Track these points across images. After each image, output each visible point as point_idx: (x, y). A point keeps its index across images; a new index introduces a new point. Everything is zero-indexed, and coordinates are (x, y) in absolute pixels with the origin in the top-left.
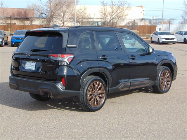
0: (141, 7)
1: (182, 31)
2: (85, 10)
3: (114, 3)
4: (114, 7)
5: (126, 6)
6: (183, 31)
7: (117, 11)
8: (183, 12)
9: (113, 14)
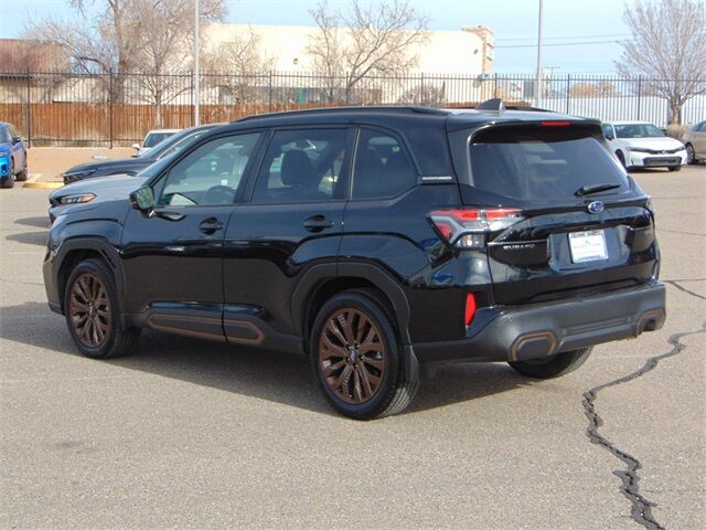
0: (479, 31)
1: (608, 122)
2: (253, 42)
3: (363, 16)
4: (366, 33)
5: (410, 29)
6: (613, 123)
7: (376, 48)
8: (624, 49)
9: (363, 57)
